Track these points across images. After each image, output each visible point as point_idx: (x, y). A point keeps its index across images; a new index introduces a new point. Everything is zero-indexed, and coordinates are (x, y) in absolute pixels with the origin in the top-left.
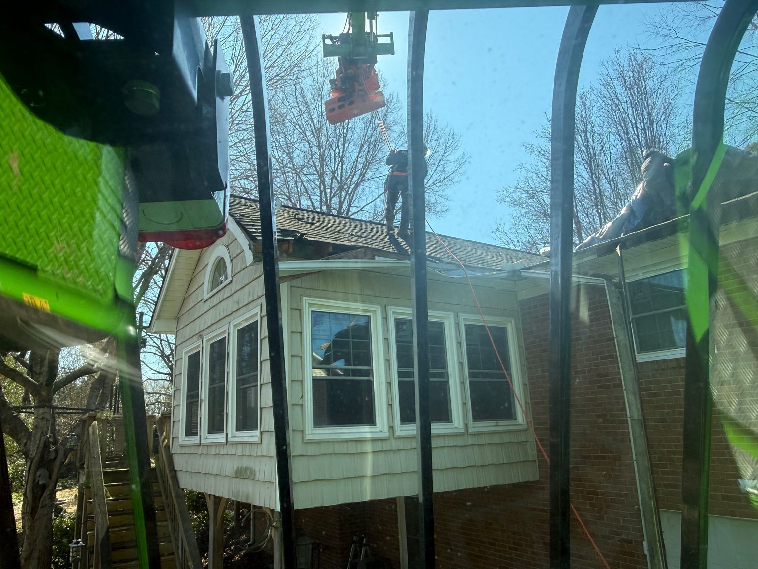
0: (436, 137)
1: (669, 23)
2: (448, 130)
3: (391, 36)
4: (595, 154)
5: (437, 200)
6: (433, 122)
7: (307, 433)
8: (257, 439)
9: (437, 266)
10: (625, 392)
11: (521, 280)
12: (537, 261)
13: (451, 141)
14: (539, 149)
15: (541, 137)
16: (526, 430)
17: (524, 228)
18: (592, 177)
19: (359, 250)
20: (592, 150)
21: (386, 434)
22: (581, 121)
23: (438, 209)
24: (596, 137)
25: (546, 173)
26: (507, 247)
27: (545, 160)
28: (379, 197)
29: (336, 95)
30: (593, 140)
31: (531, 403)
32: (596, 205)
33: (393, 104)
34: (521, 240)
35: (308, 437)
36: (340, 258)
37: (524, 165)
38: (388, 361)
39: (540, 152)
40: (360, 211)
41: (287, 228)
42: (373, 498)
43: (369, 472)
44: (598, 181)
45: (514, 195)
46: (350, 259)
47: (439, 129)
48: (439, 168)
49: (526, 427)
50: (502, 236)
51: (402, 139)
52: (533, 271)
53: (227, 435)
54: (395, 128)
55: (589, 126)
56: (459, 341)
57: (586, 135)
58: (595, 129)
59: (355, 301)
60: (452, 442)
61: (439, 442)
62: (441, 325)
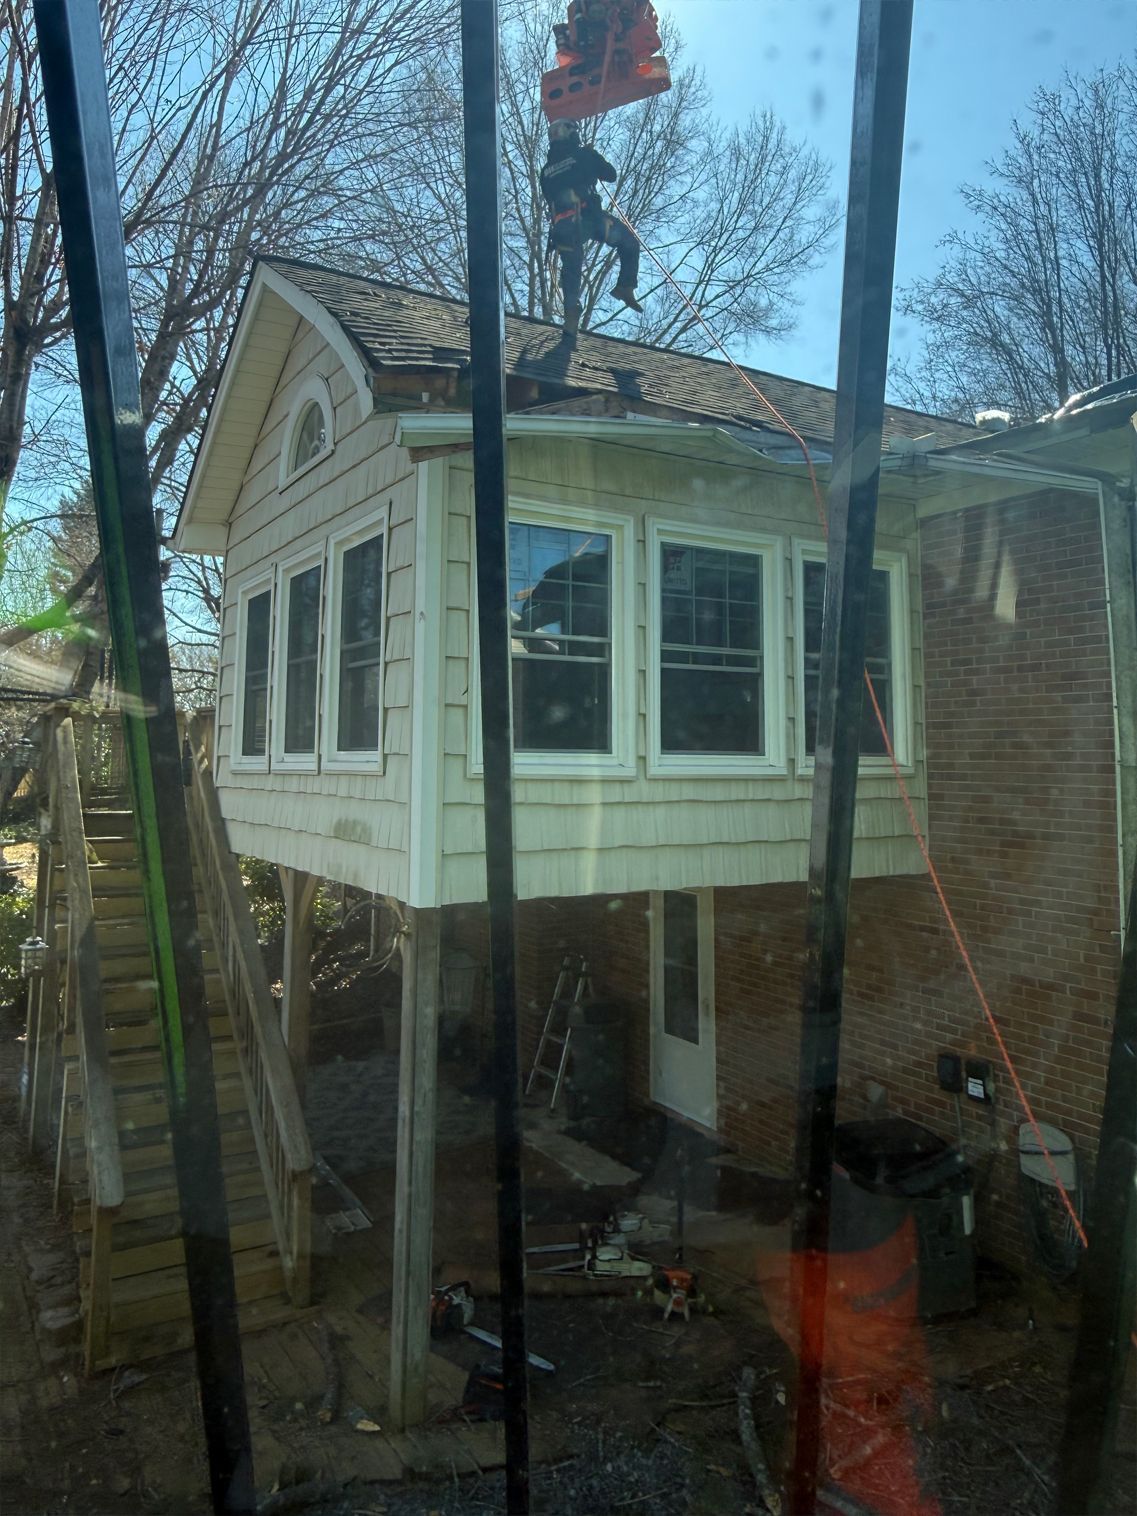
0: (779, 165)
2: (805, 152)
4: (1112, 215)
5: (771, 304)
6: (774, 135)
7: (472, 761)
8: (376, 768)
9: (754, 438)
10: (1115, 711)
11: (926, 476)
12: (968, 437)
13: (811, 177)
14: (995, 201)
15: (1002, 175)
16: (909, 777)
17: (949, 369)
18: (1101, 267)
19: (595, 397)
20: (1107, 208)
21: (630, 771)
22: (1091, 142)
23: (773, 323)
24: (1119, 179)
25: (1003, 254)
26: (909, 407)
27: (1004, 226)
28: (652, 291)
29: (566, 60)
30: (1111, 184)
31: (927, 723)
32: (1104, 327)
33: (693, 89)
34: (940, 395)
35: (474, 769)
36: (554, 413)
37: (960, 235)
38: (642, 629)
39: (995, 208)
40: (611, 319)
41: (446, 345)
42: (600, 890)
43: (593, 840)
44: (1113, 276)
45: (933, 299)
46: (573, 415)
47: (787, 149)
48: (781, 234)
49: (911, 771)
50: (900, 384)
51: (708, 167)
52: (954, 457)
53: (320, 756)
54: (693, 144)
55: (1107, 155)
56: (790, 595)
57: (1097, 177)
58: (1119, 162)
59: (582, 503)
60: (761, 792)
61: (737, 792)
62: (754, 561)
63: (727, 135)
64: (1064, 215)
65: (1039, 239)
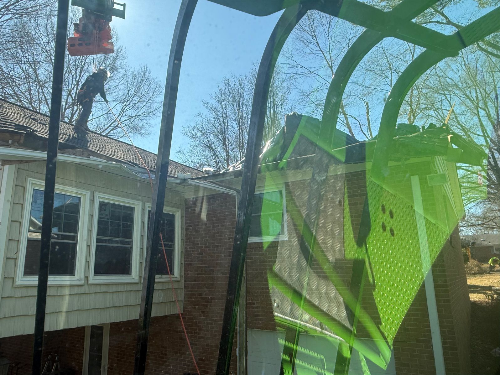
0: (148, 83)
1: (290, 51)
2: (157, 80)
3: (124, 5)
4: (242, 116)
5: (143, 126)
6: (147, 73)
7: (17, 280)
9: (134, 169)
11: (187, 186)
12: (201, 175)
13: (158, 89)
14: (212, 106)
15: (214, 99)
16: (178, 281)
17: (197, 153)
18: (239, 129)
19: (78, 149)
20: (241, 113)
21: (82, 282)
22: (238, 94)
23: (143, 132)
24: (244, 106)
25: (213, 122)
26: (184, 164)
27: (214, 114)
28: (102, 115)
29: (77, 35)
30: (242, 107)
31: (185, 264)
32: (240, 147)
33: (121, 53)
34: (194, 161)
35: (18, 283)
36: (63, 153)
37: (202, 114)
38: (90, 231)
39: (212, 108)
41: (21, 124)
42: (66, 327)
43: (65, 309)
44: (242, 133)
45: (193, 132)
46: (70, 155)
47: (151, 79)
48: (147, 104)
49: (179, 279)
51: (124, 79)
52: (196, 181)
55: (242, 99)
56: (143, 221)
57: (239, 104)
58: (245, 101)
59: (70, 185)
60: (129, 288)
61: (120, 288)
62: (132, 209)
63: (132, 70)
64: (230, 113)
65: (223, 119)
